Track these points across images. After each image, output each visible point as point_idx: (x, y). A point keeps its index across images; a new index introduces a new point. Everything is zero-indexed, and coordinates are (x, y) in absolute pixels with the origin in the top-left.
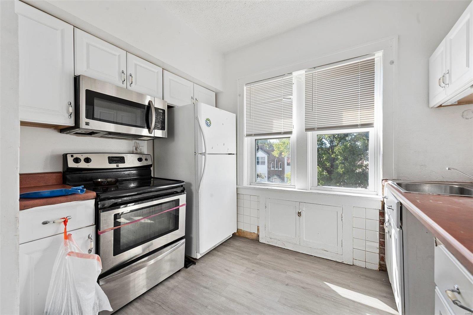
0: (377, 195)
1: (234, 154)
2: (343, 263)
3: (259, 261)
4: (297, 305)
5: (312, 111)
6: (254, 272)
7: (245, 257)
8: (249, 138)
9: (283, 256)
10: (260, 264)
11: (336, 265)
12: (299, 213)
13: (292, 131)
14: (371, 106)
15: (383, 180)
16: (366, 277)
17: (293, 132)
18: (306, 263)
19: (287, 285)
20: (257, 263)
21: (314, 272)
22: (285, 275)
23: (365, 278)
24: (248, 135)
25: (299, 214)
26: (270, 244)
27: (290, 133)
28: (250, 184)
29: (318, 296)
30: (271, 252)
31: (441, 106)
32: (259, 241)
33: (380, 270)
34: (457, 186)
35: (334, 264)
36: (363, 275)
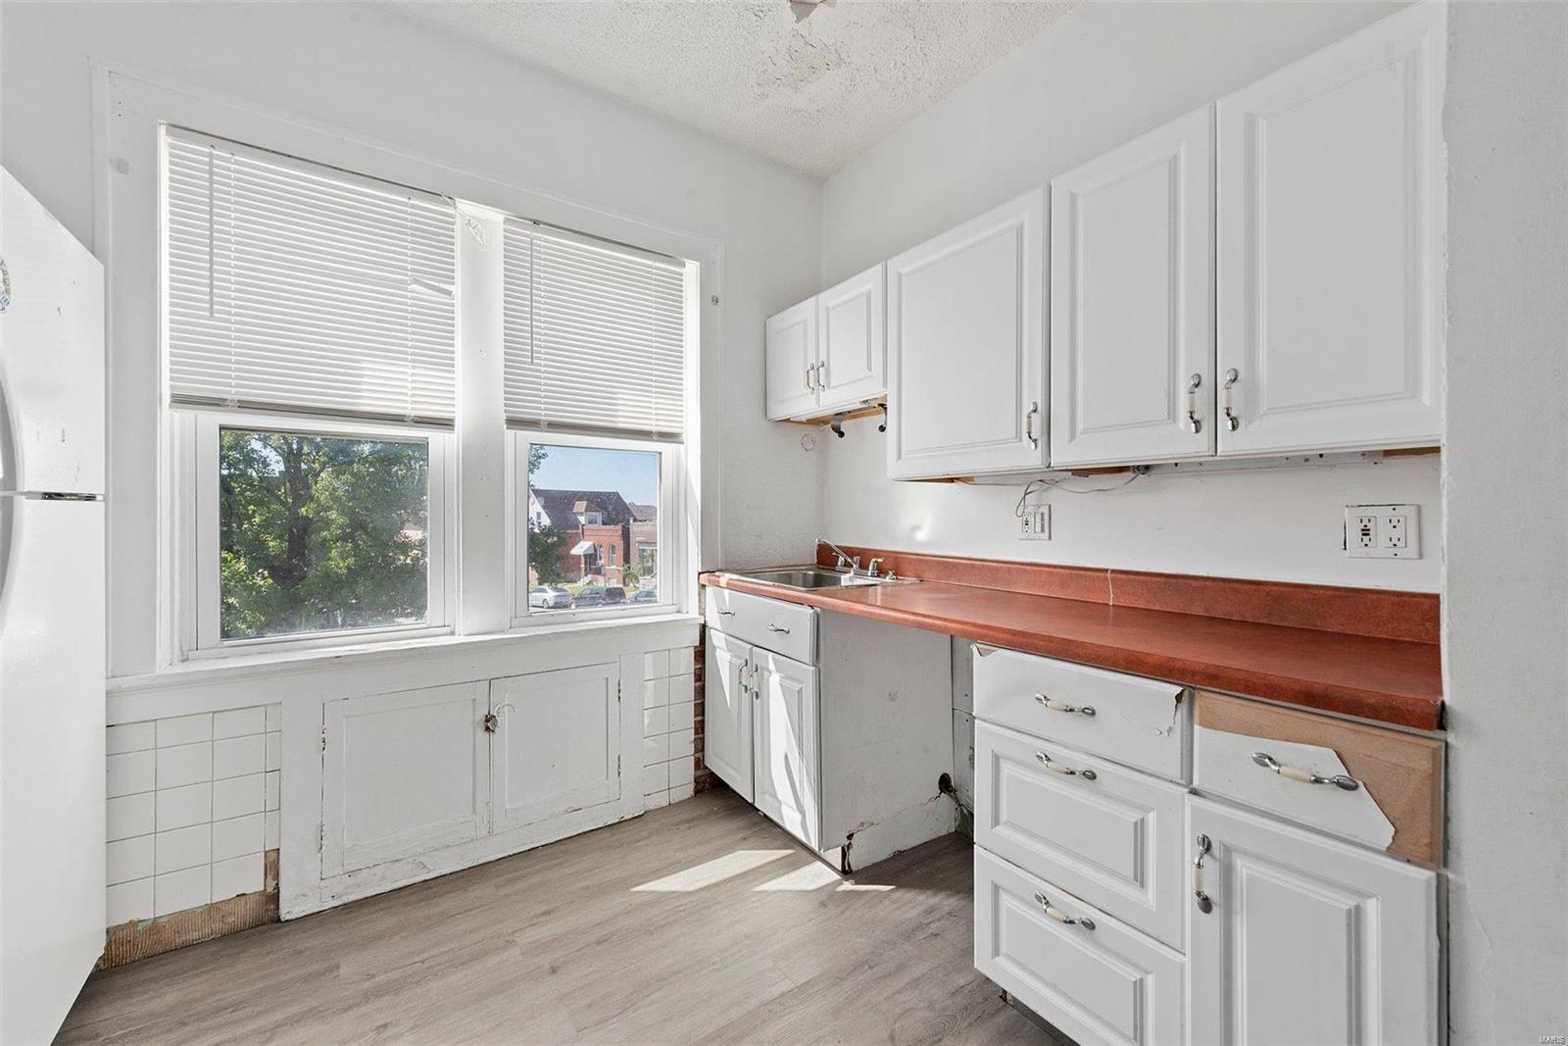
0: (679, 612)
1: (91, 498)
2: (625, 821)
3: (366, 985)
4: (632, 994)
5: (532, 363)
6: (389, 1032)
7: (278, 1016)
8: (188, 415)
9: (446, 904)
10: (394, 988)
11: (613, 835)
12: (487, 721)
13: (452, 420)
14: (675, 391)
15: (700, 574)
16: (688, 821)
17: (456, 423)
18: (537, 879)
19: (554, 970)
20: (366, 997)
21: (584, 884)
22: (515, 952)
23: (687, 826)
24: (180, 400)
25: (489, 723)
26: (352, 898)
27: (446, 424)
28: (185, 660)
29: (651, 933)
30: (386, 921)
31: (788, 420)
32: (279, 920)
33: (697, 792)
34: (811, 573)
35: (606, 834)
36: (680, 823)
